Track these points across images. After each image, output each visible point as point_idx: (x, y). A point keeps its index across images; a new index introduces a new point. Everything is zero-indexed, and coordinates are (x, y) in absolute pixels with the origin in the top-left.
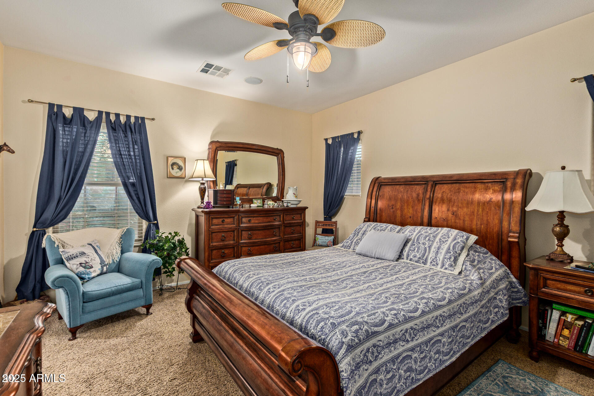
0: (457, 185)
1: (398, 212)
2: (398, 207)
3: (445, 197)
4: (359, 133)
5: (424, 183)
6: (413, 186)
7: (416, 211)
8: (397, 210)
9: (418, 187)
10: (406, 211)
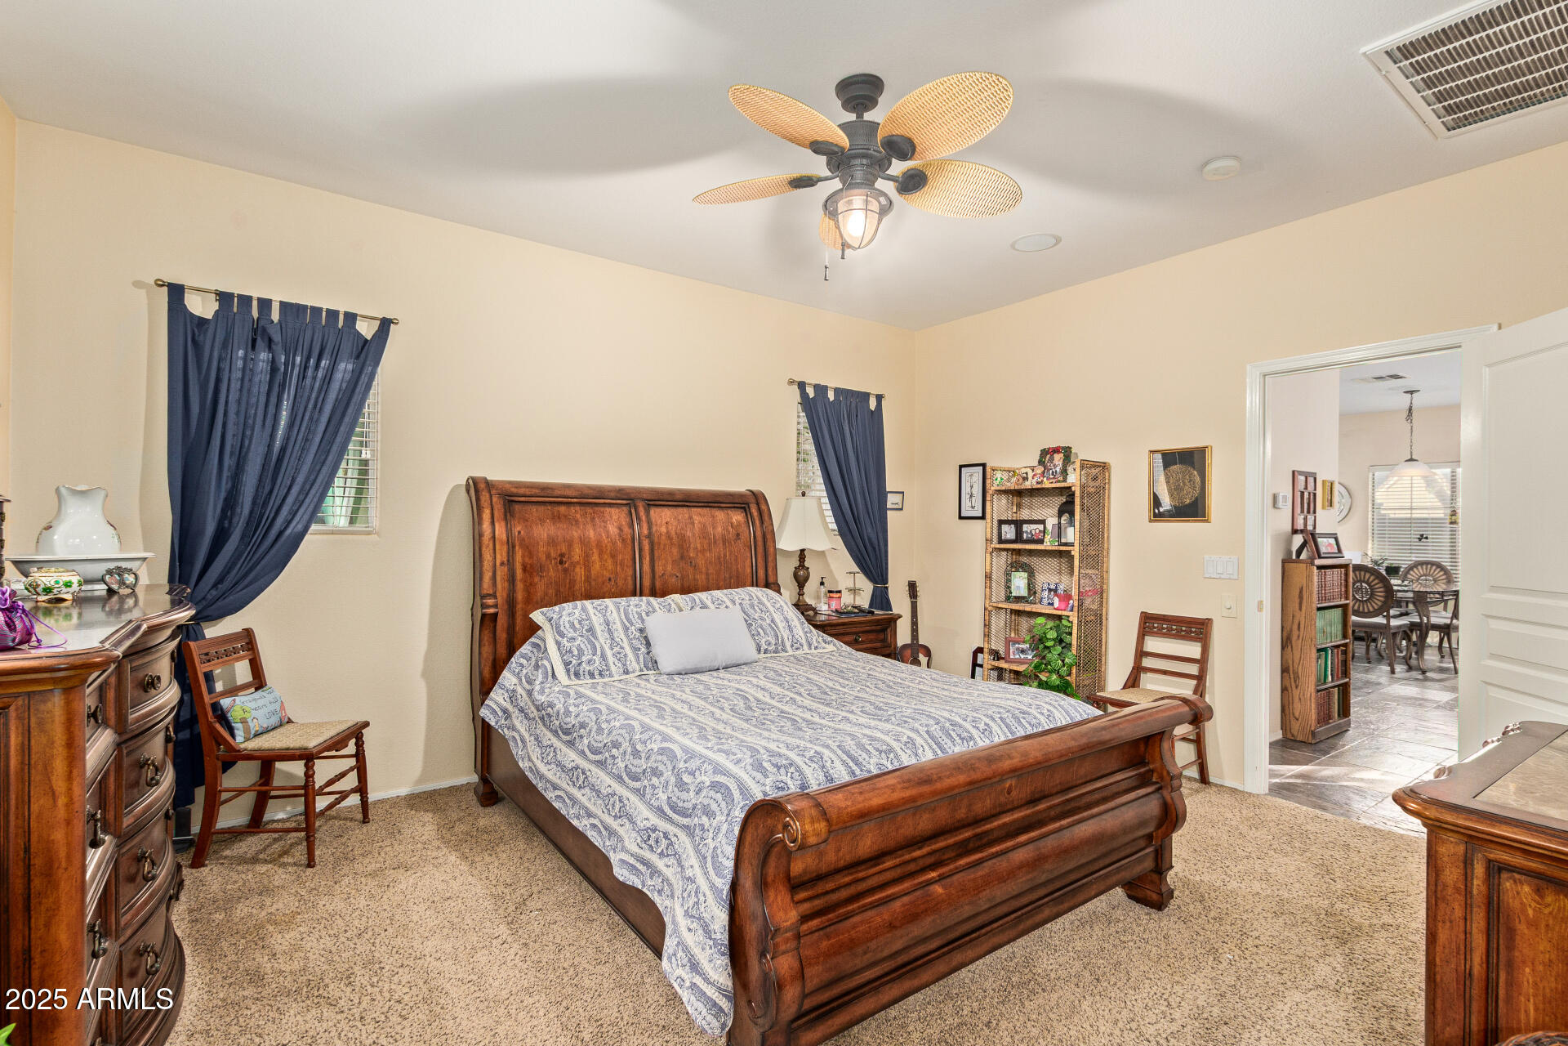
0: (685, 509)
1: (577, 570)
2: (576, 558)
3: (673, 533)
4: (385, 324)
5: (624, 502)
6: (602, 509)
7: (621, 565)
8: (574, 565)
9: (614, 511)
10: (597, 566)
